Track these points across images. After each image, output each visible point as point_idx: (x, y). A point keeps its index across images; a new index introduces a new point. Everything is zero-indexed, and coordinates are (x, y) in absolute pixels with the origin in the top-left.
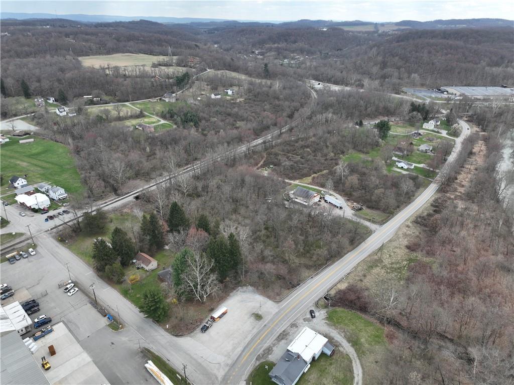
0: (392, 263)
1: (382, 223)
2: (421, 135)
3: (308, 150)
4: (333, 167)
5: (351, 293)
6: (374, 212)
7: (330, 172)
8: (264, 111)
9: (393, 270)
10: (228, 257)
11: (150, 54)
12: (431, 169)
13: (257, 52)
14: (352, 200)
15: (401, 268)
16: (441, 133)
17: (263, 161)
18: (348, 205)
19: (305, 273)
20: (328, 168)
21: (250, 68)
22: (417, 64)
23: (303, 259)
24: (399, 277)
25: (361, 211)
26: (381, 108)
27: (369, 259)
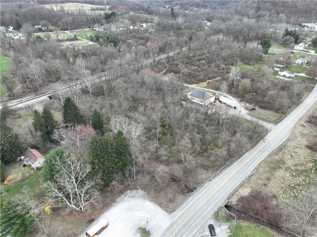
0: (296, 165)
1: (277, 122)
2: (294, 53)
3: (204, 61)
4: (225, 75)
5: (255, 201)
6: (266, 111)
7: (223, 78)
8: (169, 36)
9: (299, 173)
10: (115, 158)
11: (92, 4)
12: (310, 77)
13: (167, 7)
14: (245, 101)
15: (307, 170)
16: (310, 52)
17: (166, 69)
18: (242, 106)
19: (202, 174)
20: (220, 75)
21: (161, 11)
22: (283, 7)
23: (200, 158)
24: (308, 181)
25: (254, 111)
26: (260, 34)
27: (269, 160)
